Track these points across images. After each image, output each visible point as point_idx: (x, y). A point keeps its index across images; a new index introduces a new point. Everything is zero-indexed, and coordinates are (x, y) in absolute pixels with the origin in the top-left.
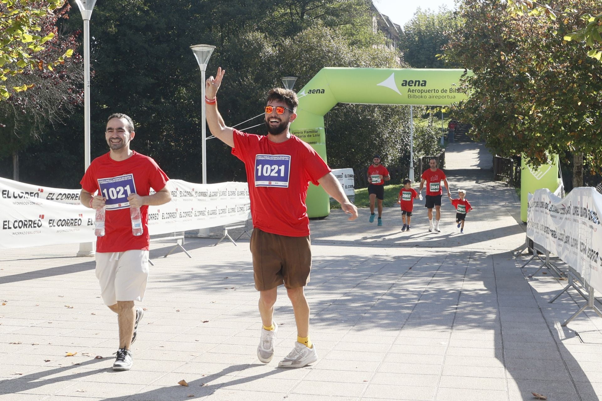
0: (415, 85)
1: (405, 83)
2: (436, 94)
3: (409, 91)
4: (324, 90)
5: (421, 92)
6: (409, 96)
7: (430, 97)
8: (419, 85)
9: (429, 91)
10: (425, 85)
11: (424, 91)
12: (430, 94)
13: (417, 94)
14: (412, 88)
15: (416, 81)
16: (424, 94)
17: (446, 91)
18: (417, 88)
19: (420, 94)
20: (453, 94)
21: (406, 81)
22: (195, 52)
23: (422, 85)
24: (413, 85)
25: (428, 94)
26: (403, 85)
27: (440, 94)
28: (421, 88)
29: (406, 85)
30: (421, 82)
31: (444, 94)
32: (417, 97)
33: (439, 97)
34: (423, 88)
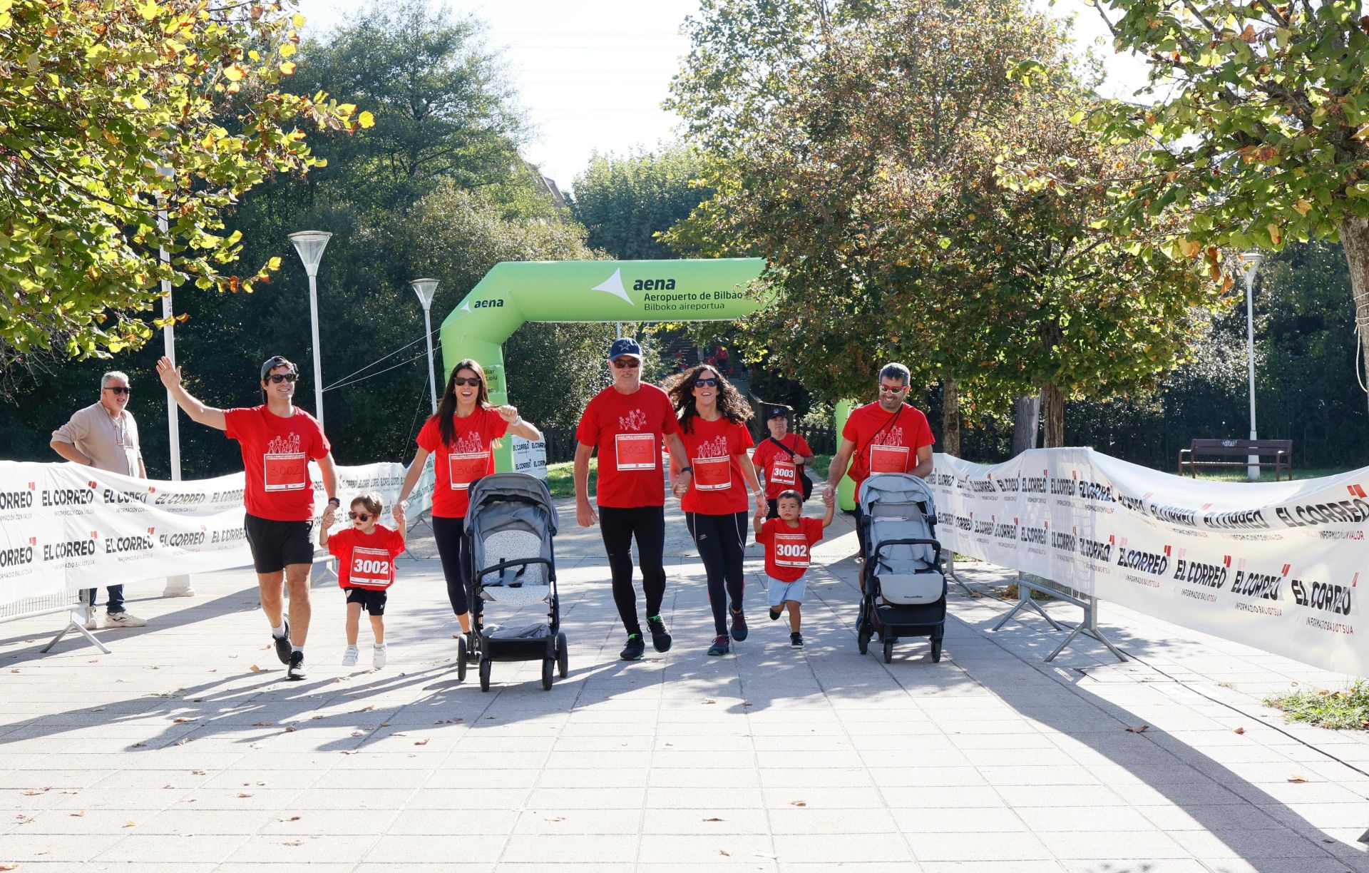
0: (656, 288)
1: (639, 285)
2: (692, 302)
3: (647, 297)
4: (502, 301)
5: (667, 298)
6: (647, 307)
7: (682, 307)
8: (662, 288)
9: (680, 297)
10: (673, 288)
11: (672, 297)
12: (683, 302)
13: (660, 303)
14: (652, 292)
15: (658, 281)
16: (671, 302)
17: (708, 296)
18: (659, 292)
19: (664, 303)
20: (720, 301)
21: (641, 282)
22: (297, 243)
23: (668, 288)
24: (653, 287)
25: (678, 303)
26: (635, 288)
27: (698, 301)
28: (666, 292)
29: (641, 289)
30: (666, 283)
31: (706, 301)
32: (661, 308)
33: (697, 307)
34: (670, 292)
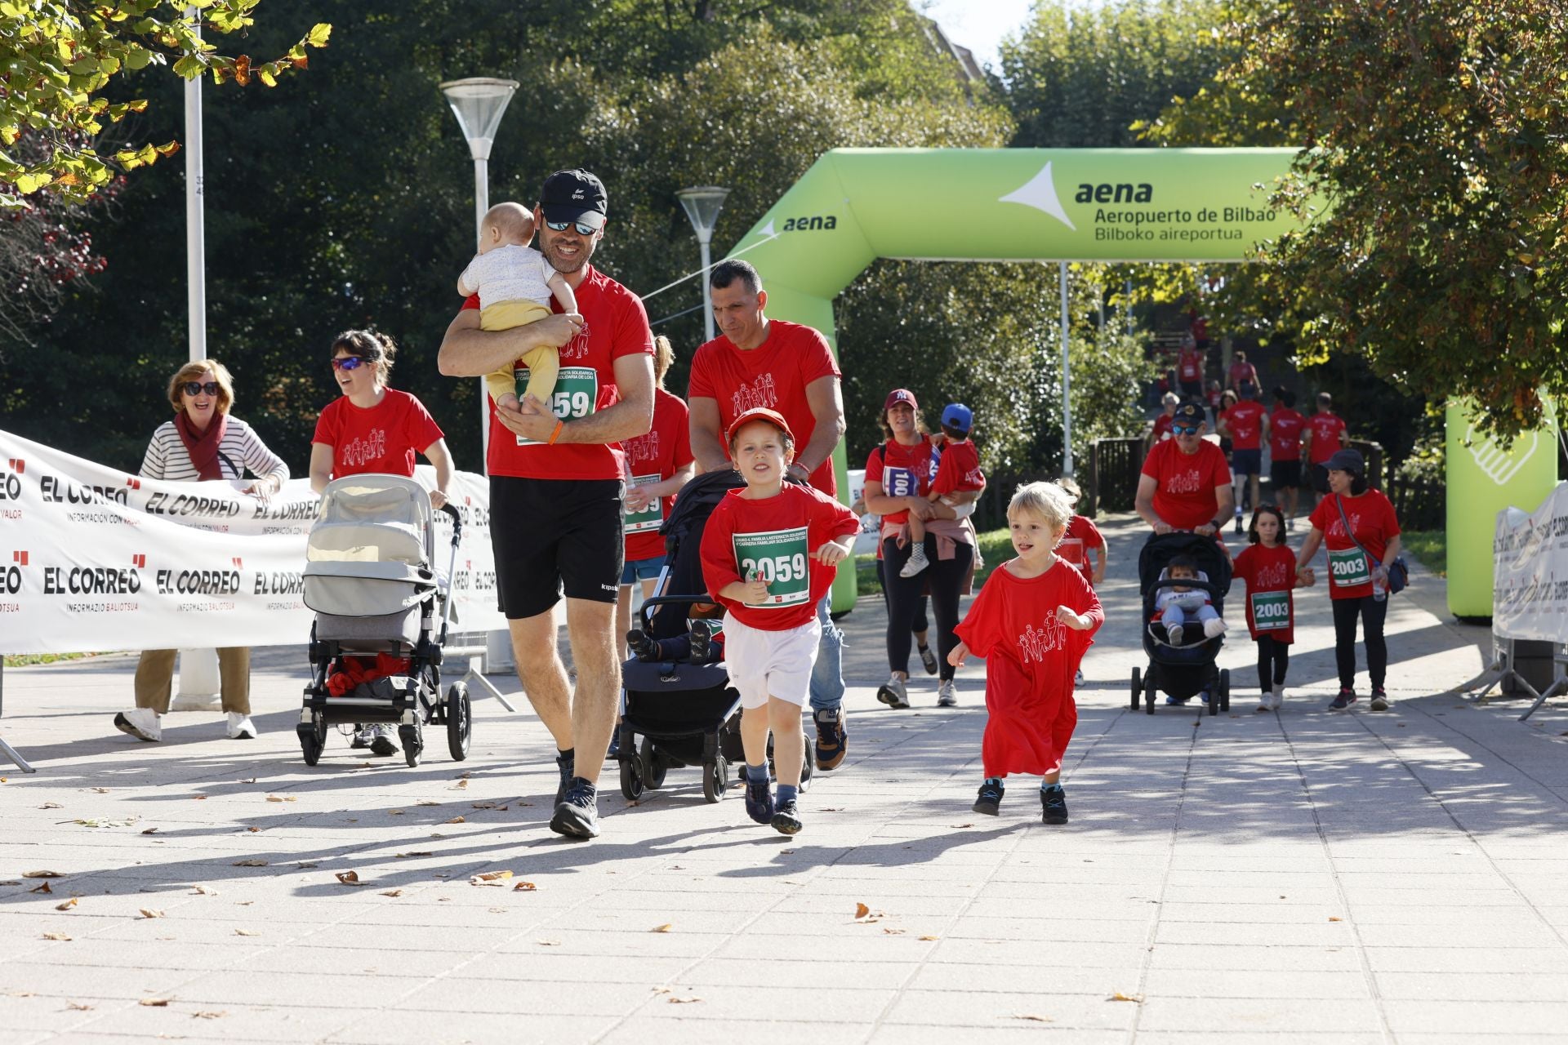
0: (1117, 199)
1: (1087, 194)
2: (1182, 226)
3: (1100, 215)
4: (834, 219)
5: (1137, 218)
6: (1099, 234)
7: (1165, 235)
8: (1128, 199)
9: (1160, 217)
10: (1148, 199)
11: (1146, 217)
12: (1166, 226)
13: (1124, 226)
14: (1110, 207)
15: (1120, 188)
16: (1144, 226)
17: (1212, 216)
18: (1123, 207)
19: (1132, 226)
20: (1234, 226)
21: (1089, 188)
23: (1138, 199)
24: (1112, 197)
25: (1157, 227)
26: (1079, 199)
27: (1194, 225)
28: (1134, 207)
29: (1088, 200)
30: (1136, 190)
31: (1208, 226)
32: (1125, 235)
33: (1192, 236)
34: (1143, 207)
